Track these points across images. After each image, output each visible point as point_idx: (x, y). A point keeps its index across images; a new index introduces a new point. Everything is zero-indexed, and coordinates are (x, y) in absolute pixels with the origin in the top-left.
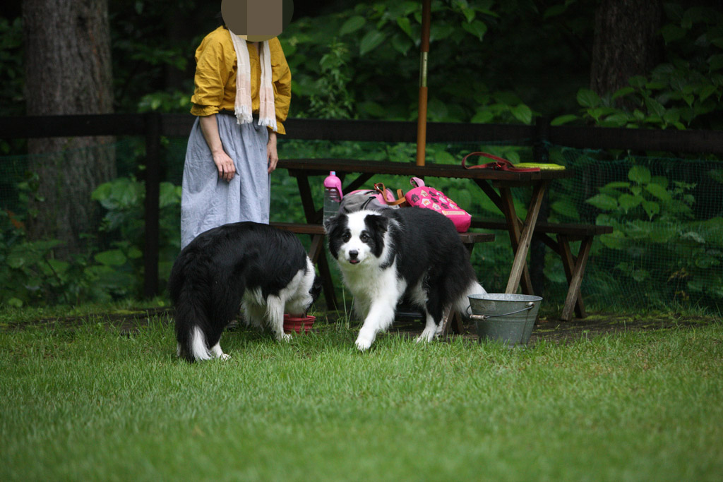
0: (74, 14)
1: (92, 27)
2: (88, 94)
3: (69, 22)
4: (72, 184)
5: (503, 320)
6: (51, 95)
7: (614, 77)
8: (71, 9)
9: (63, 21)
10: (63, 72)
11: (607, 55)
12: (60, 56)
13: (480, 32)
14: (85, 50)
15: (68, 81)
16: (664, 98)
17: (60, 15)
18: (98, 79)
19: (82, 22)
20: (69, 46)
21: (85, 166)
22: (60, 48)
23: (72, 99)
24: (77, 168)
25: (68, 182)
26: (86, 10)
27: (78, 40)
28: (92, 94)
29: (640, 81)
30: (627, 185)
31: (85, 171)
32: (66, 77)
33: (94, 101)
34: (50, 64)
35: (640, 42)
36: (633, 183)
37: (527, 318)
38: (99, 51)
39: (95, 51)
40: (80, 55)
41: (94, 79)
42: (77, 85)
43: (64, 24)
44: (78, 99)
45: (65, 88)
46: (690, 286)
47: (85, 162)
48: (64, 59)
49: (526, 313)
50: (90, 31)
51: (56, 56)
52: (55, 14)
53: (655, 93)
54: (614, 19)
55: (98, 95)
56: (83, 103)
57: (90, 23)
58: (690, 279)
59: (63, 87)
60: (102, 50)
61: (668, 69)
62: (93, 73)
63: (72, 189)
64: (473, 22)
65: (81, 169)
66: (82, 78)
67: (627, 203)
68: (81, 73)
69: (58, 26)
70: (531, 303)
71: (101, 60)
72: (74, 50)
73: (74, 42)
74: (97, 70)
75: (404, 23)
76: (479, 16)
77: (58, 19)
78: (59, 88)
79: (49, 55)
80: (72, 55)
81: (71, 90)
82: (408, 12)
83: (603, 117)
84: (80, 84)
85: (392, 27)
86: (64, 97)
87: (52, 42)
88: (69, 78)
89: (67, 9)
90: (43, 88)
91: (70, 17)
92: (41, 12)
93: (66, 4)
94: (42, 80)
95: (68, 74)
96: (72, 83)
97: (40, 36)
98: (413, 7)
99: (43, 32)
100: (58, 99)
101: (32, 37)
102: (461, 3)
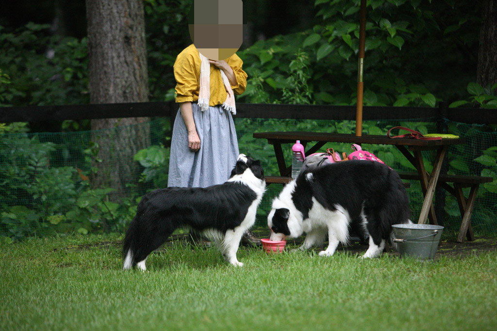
0: (122, 34)
1: (134, 43)
2: (132, 89)
3: (119, 40)
4: (120, 150)
5: (417, 242)
6: (106, 90)
7: (493, 74)
8: (120, 31)
9: (115, 39)
10: (114, 74)
11: (488, 59)
12: (113, 64)
13: (399, 43)
14: (129, 59)
15: (118, 80)
17: (112, 36)
18: (138, 79)
19: (127, 40)
20: (119, 57)
21: (129, 138)
22: (112, 58)
23: (120, 92)
24: (124, 139)
25: (118, 149)
26: (130, 32)
27: (125, 52)
28: (134, 89)
31: (129, 140)
32: (116, 78)
33: (135, 93)
34: (105, 69)
37: (433, 241)
38: (139, 59)
39: (136, 59)
40: (126, 62)
41: (135, 78)
42: (124, 83)
43: (115, 42)
44: (124, 92)
45: (116, 85)
47: (129, 135)
48: (115, 65)
49: (433, 237)
50: (133, 46)
51: (110, 63)
52: (110, 35)
54: (493, 34)
55: (138, 89)
56: (128, 95)
57: (133, 41)
59: (114, 84)
60: (141, 58)
62: (135, 75)
63: (121, 153)
64: (394, 37)
65: (127, 140)
66: (127, 78)
68: (126, 75)
69: (111, 43)
70: (436, 231)
71: (140, 65)
72: (122, 59)
73: (122, 54)
74: (137, 72)
75: (347, 38)
76: (399, 33)
77: (112, 38)
78: (112, 85)
79: (105, 63)
80: (121, 62)
81: (120, 87)
82: (350, 30)
83: (486, 102)
84: (126, 82)
85: (338, 41)
86: (115, 91)
87: (107, 53)
88: (119, 78)
89: (118, 31)
90: (101, 84)
91: (120, 37)
92: (100, 33)
93: (117, 28)
94: (101, 79)
95: (118, 75)
96: (121, 81)
97: (99, 50)
98: (352, 27)
99: (102, 47)
100: (111, 92)
101: (94, 50)
102: (386, 24)
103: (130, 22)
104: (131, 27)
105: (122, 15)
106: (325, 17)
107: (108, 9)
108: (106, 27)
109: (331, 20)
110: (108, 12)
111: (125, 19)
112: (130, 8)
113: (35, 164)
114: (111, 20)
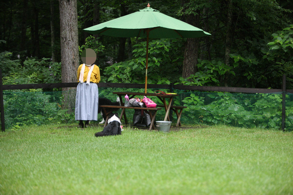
0: (72, 61)
5: (163, 127)
7: (187, 75)
11: (186, 70)
13: (159, 65)
14: (74, 69)
15: (70, 75)
16: (198, 79)
19: (73, 63)
20: (71, 68)
22: (69, 68)
23: (71, 79)
24: (72, 94)
26: (74, 60)
27: (73, 67)
29: (193, 75)
30: (190, 98)
34: (67, 72)
35: (193, 67)
36: (191, 97)
39: (76, 69)
44: (72, 79)
45: (70, 77)
46: (203, 119)
48: (70, 71)
49: (168, 125)
50: (75, 65)
51: (68, 70)
53: (196, 78)
54: (187, 62)
57: (75, 63)
58: (203, 118)
61: (199, 73)
67: (190, 101)
68: (73, 74)
69: (68, 64)
70: (169, 123)
73: (72, 67)
75: (142, 63)
76: (158, 61)
77: (69, 62)
78: (69, 77)
79: (66, 70)
82: (143, 60)
83: (185, 83)
84: (73, 76)
85: (140, 64)
87: (67, 67)
90: (65, 77)
91: (71, 62)
92: (65, 61)
93: (70, 59)
94: (65, 75)
95: (70, 74)
96: (71, 76)
97: (65, 66)
98: (144, 59)
99: (65, 65)
100: (68, 79)
101: (63, 66)
102: (154, 59)
103: (75, 57)
104: (75, 59)
105: (72, 55)
106: (135, 56)
107: (68, 53)
108: (67, 59)
109: (137, 57)
110: (68, 54)
111: (73, 57)
112: (74, 53)
113: (44, 102)
114: (68, 57)
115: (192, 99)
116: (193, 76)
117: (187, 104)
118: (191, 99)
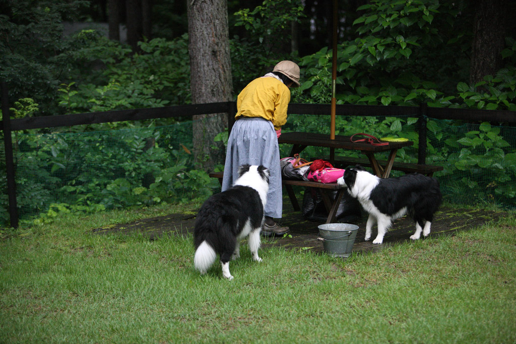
0: (211, 49)
1: (220, 56)
2: (218, 88)
3: (208, 54)
4: (210, 132)
6: (200, 89)
7: (480, 75)
8: (209, 47)
9: (205, 53)
10: (205, 78)
11: (476, 63)
12: (204, 70)
13: (408, 54)
14: (216, 67)
15: (208, 82)
16: (502, 86)
17: (204, 50)
18: (223, 80)
19: (214, 53)
20: (208, 65)
21: (216, 123)
22: (204, 66)
23: (210, 90)
24: (213, 124)
25: (209, 131)
26: (216, 47)
27: (213, 62)
28: (220, 88)
29: (489, 78)
30: (477, 132)
31: (216, 125)
32: (207, 80)
33: (221, 91)
34: (199, 74)
35: (492, 57)
36: (481, 132)
37: (348, 240)
38: (223, 67)
39: (221, 67)
40: (213, 69)
41: (220, 80)
42: (212, 84)
43: (206, 55)
44: (212, 91)
45: (206, 86)
47: (216, 120)
48: (206, 72)
49: (347, 237)
50: (218, 57)
51: (202, 70)
52: (202, 50)
53: (496, 85)
54: (480, 46)
55: (222, 88)
56: (215, 93)
57: (218, 53)
58: (496, 187)
59: (205, 85)
60: (225, 66)
61: (506, 71)
62: (220, 77)
63: (210, 134)
64: (405, 49)
65: (215, 124)
66: (214, 80)
67: (475, 143)
68: (214, 78)
69: (203, 56)
70: (350, 232)
71: (224, 71)
72: (211, 67)
73: (210, 63)
74: (222, 76)
75: (372, 50)
76: (408, 45)
77: (203, 52)
78: (204, 85)
79: (199, 69)
80: (210, 69)
81: (209, 86)
82: (375, 44)
83: (468, 97)
84: (213, 83)
85: (366, 52)
86: (206, 90)
87: (200, 63)
88: (208, 80)
89: (207, 47)
90: (197, 85)
91: (209, 51)
92: (195, 49)
93: (206, 45)
94: (196, 81)
95: (208, 78)
96: (210, 83)
97: (195, 61)
98: (376, 41)
99: (196, 59)
100: (203, 91)
101: (192, 61)
102: (401, 39)
103: (216, 40)
104: (217, 44)
105: (211, 35)
106: (360, 33)
107: (201, 32)
108: (199, 44)
109: (363, 36)
110: (201, 34)
111: (213, 39)
112: (216, 30)
113: (137, 147)
114: (202, 39)
115: (482, 136)
116: (490, 80)
117: (470, 150)
118: (479, 137)
